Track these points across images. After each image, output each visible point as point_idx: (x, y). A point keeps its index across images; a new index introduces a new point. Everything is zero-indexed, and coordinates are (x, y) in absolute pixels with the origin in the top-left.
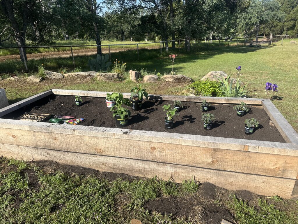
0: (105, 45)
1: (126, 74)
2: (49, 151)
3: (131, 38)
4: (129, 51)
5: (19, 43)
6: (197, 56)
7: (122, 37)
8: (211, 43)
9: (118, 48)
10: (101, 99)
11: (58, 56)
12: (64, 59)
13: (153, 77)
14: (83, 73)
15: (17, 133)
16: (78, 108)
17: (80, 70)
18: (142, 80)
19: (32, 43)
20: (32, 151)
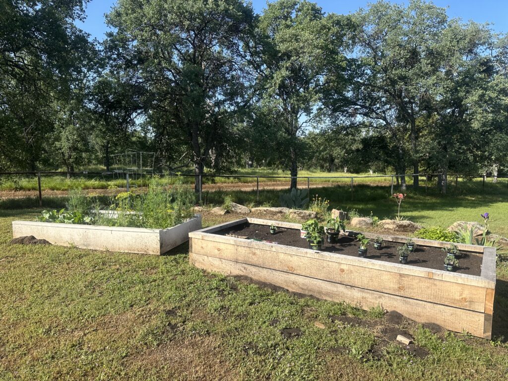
0: (303, 178)
1: (327, 214)
2: (246, 266)
3: (346, 169)
4: (339, 186)
5: (197, 170)
6: (458, 202)
7: (330, 166)
8: (496, 183)
9: (322, 182)
10: (295, 231)
11: (238, 189)
12: (245, 192)
13: (365, 221)
14: (274, 209)
15: (222, 246)
16: (272, 236)
17: (269, 206)
18: (349, 223)
19: (210, 170)
20: (231, 265)
